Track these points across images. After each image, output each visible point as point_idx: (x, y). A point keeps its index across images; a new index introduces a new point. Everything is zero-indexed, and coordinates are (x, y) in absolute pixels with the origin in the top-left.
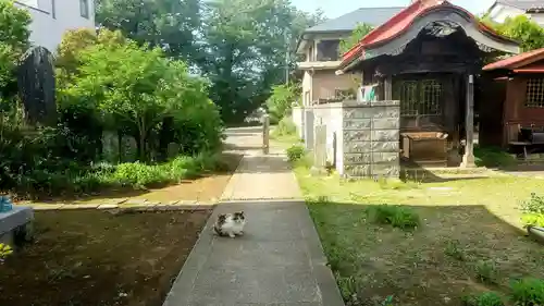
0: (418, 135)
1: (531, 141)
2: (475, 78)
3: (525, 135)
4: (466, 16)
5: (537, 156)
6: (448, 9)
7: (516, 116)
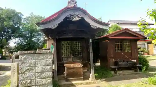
0: (72, 65)
1: (119, 66)
2: (92, 40)
3: (116, 63)
4: (85, 12)
5: (122, 72)
6: (76, 9)
7: (112, 56)
